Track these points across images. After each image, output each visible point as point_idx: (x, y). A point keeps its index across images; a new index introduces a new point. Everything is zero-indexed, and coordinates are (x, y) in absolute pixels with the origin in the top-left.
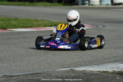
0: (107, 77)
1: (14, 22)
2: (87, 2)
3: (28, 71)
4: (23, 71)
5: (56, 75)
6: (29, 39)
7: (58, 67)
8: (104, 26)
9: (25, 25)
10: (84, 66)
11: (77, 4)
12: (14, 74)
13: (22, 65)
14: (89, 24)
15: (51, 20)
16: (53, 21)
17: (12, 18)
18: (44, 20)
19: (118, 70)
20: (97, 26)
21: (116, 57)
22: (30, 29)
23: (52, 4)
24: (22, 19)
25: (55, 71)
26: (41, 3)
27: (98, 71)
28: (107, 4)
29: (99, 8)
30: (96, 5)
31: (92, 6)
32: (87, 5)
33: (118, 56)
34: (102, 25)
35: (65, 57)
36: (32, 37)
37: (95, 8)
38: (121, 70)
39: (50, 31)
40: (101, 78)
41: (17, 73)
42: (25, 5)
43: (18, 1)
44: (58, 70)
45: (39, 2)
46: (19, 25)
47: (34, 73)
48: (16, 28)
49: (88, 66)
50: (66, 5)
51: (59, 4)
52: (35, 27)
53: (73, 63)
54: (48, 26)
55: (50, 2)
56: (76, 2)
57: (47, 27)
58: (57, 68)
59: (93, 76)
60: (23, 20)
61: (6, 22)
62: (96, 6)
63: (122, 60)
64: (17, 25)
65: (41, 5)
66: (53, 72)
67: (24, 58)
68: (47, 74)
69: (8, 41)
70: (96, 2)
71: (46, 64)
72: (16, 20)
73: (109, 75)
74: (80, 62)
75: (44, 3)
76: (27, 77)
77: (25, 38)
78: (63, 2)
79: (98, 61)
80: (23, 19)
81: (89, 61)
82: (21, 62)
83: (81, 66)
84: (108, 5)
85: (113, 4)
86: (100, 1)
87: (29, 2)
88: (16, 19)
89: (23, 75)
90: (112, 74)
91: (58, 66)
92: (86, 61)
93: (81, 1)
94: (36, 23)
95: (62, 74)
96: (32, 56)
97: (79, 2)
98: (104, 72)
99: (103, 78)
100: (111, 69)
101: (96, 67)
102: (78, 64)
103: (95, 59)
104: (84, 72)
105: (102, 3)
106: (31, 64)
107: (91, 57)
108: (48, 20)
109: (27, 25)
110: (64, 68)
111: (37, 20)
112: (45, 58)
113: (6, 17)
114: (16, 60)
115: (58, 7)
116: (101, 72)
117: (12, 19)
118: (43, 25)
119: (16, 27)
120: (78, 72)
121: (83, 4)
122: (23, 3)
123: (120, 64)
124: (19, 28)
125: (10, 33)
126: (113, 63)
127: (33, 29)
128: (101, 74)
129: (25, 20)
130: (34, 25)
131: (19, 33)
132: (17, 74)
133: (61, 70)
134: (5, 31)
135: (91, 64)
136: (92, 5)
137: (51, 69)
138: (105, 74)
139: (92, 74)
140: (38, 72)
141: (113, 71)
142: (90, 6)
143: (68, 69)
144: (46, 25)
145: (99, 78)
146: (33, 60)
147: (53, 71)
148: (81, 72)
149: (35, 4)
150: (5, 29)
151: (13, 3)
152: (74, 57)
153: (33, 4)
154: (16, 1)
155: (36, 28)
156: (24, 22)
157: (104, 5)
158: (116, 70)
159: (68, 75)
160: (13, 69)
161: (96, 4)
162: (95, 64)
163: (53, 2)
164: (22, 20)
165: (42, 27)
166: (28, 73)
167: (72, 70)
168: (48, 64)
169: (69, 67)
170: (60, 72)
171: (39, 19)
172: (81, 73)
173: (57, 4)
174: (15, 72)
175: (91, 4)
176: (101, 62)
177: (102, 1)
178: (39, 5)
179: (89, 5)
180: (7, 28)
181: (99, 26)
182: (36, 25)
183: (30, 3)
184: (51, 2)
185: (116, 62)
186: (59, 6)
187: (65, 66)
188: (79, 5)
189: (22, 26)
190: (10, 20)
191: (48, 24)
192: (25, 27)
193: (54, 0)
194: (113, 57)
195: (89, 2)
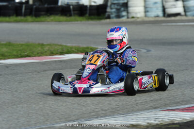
1: (4, 50)
2: (124, 13)
6: (21, 75)
7: (59, 121)
8: (148, 51)
9: (19, 52)
10: (102, 117)
11: (109, 17)
15: (64, 44)
16: (69, 45)
17: (3, 43)
18: (54, 44)
19: (157, 122)
20: (138, 50)
21: (157, 100)
22: (27, 59)
23: (68, 18)
24: (18, 43)
25: (53, 127)
26: (52, 18)
28: (156, 15)
29: (143, 23)
30: (138, 18)
31: (133, 20)
32: (124, 19)
33: (160, 99)
34: (146, 49)
35: (75, 104)
36: (26, 73)
37: (137, 22)
38: (162, 122)
39: (58, 61)
42: (26, 21)
43: (15, 15)
44: (58, 125)
45: (48, 16)
46: (9, 54)
48: (5, 59)
49: (108, 116)
50: (92, 19)
51: (81, 18)
52: (35, 56)
53: (85, 112)
54: (57, 54)
55: (66, 15)
56: (107, 14)
57: (55, 55)
58: (57, 123)
60: (20, 46)
62: (138, 20)
63: (166, 105)
64: (6, 54)
65: (52, 21)
67: (5, 107)
70: (139, 13)
71: (39, 117)
72: (9, 45)
74: (97, 110)
77: (16, 74)
78: (87, 15)
79: (127, 108)
80: (20, 44)
81: (112, 109)
83: (97, 118)
84: (158, 16)
85: (166, 15)
86: (146, 12)
87: (32, 16)
91: (60, 119)
92: (106, 108)
93: (115, 12)
94: (39, 48)
96: (19, 104)
97: (112, 14)
98: (133, 126)
100: (145, 120)
101: (121, 119)
102: (94, 114)
103: (123, 104)
105: (148, 14)
106: (16, 117)
107: (116, 101)
108: (59, 44)
109: (23, 54)
110: (69, 121)
111: (43, 45)
112: (41, 106)
115: (79, 22)
117: (3, 45)
118: (49, 52)
119: (4, 57)
121: (119, 16)
122: (22, 18)
123: (161, 112)
124: (9, 58)
126: (151, 110)
127: (33, 59)
129: (22, 45)
130: (35, 53)
131: (7, 66)
135: (115, 113)
136: (133, 17)
137: (47, 124)
141: (148, 123)
142: (130, 20)
143: (74, 123)
144: (54, 52)
146: (20, 111)
147: (49, 127)
149: (42, 18)
151: (7, 19)
152: (89, 103)
153: (38, 19)
154: (13, 15)
155: (37, 58)
156: (21, 48)
157: (151, 17)
158: (153, 122)
161: (139, 15)
162: (121, 113)
163: (70, 15)
164: (18, 45)
165: (46, 55)
168: (44, 116)
169: (77, 120)
171: (45, 43)
173: (78, 18)
175: (130, 16)
176: (132, 109)
177: (148, 12)
178: (49, 20)
179: (128, 18)
181: (141, 51)
182: (38, 53)
183: (34, 18)
184: (68, 15)
185: (155, 108)
186: (81, 21)
187: (71, 119)
188: (113, 18)
189: (14, 55)
191: (58, 50)
192: (19, 56)
193: (72, 12)
194: (152, 101)
195: (128, 13)
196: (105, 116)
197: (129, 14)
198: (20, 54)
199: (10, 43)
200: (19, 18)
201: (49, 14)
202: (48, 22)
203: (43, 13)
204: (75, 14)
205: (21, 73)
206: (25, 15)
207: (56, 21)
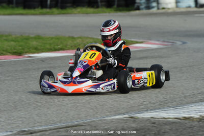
0: (191, 127)
1: (34, 43)
2: (154, 4)
3: (60, 122)
4: (51, 122)
5: (106, 127)
6: (59, 69)
7: (108, 114)
8: (184, 43)
9: (52, 46)
10: (152, 110)
11: (138, 9)
12: (36, 129)
13: (49, 113)
14: (158, 41)
15: (95, 37)
17: (31, 36)
18: (84, 37)
20: (173, 43)
22: (61, 53)
23: (96, 10)
24: (48, 37)
25: (105, 120)
26: (79, 9)
27: (176, 117)
28: (188, 6)
29: (174, 14)
30: (169, 9)
31: (163, 11)
32: (154, 10)
34: (181, 42)
37: (168, 13)
40: (181, 130)
41: (41, 126)
42: (52, 14)
43: (40, 7)
44: (109, 118)
45: (75, 8)
46: (42, 48)
47: (70, 124)
48: (38, 53)
49: (158, 109)
50: (120, 11)
51: (109, 10)
52: (69, 49)
53: (133, 105)
55: (93, 7)
56: (136, 5)
58: (107, 116)
59: (168, 127)
60: (50, 39)
61: (21, 43)
62: (170, 11)
64: (39, 48)
65: (79, 13)
66: (100, 122)
67: (52, 101)
68: (92, 126)
69: (26, 74)
70: (170, 3)
71: (88, 110)
73: (194, 124)
74: (145, 103)
75: (85, 9)
76: (58, 132)
78: (115, 6)
79: (175, 101)
80: (50, 37)
81: (160, 101)
82: (48, 108)
83: (147, 110)
84: (189, 7)
85: (198, 5)
86: (177, 2)
87: (58, 8)
88: (38, 38)
89: (50, 130)
90: (199, 122)
91: (110, 112)
92: (154, 101)
93: (144, 3)
94: (70, 42)
95: (116, 125)
97: (141, 5)
98: (185, 118)
99: (184, 129)
100: (197, 113)
101: (172, 112)
102: (142, 107)
103: (170, 97)
104: (153, 120)
105: (180, 4)
106: (65, 110)
107: (163, 94)
108: (90, 36)
109: (57, 47)
110: (119, 114)
111: (73, 38)
113: (22, 35)
114: (39, 104)
115: (107, 14)
116: (181, 120)
117: (32, 38)
119: (38, 50)
120: (143, 120)
121: (148, 8)
122: (48, 10)
124: (43, 52)
125: (29, 61)
126: (200, 103)
127: (67, 52)
128: (180, 122)
129: (52, 38)
130: (68, 46)
131: (43, 60)
132: (40, 128)
133: (113, 119)
134: (20, 58)
135: (164, 106)
136: (164, 8)
137: (97, 117)
138: (187, 121)
139: (166, 122)
140: (76, 123)
141: (201, 116)
142: (160, 11)
143: (125, 116)
145: (177, 129)
146: (67, 104)
147: (100, 120)
148: (148, 119)
149: (69, 10)
150: (20, 54)
151: (32, 11)
154: (38, 7)
156: (51, 41)
157: (183, 8)
159: (125, 126)
160: (35, 120)
161: (169, 6)
163: (98, 7)
166: (59, 125)
167: (132, 117)
168: (92, 109)
169: (127, 113)
170: (112, 121)
171: (75, 36)
172: (148, 122)
173: (105, 9)
174: (38, 124)
175: (161, 7)
176: (180, 102)
177: (179, 2)
178: (75, 12)
179: (158, 9)
180: (23, 53)
181: (176, 43)
182: (72, 46)
183: (60, 10)
184: (95, 6)
186: (109, 13)
187: (120, 112)
188: (142, 9)
189: (48, 49)
190: (27, 39)
192: (53, 49)
193: (100, 4)
194: (199, 93)
195: (158, 3)
196: (155, 109)
197: (159, 5)
198: (54, 48)
199: (38, 36)
200: (45, 10)
201: (75, 6)
202: (75, 14)
203: (69, 5)
204: (102, 6)
205: (59, 67)
206: (51, 7)
207: (83, 13)
